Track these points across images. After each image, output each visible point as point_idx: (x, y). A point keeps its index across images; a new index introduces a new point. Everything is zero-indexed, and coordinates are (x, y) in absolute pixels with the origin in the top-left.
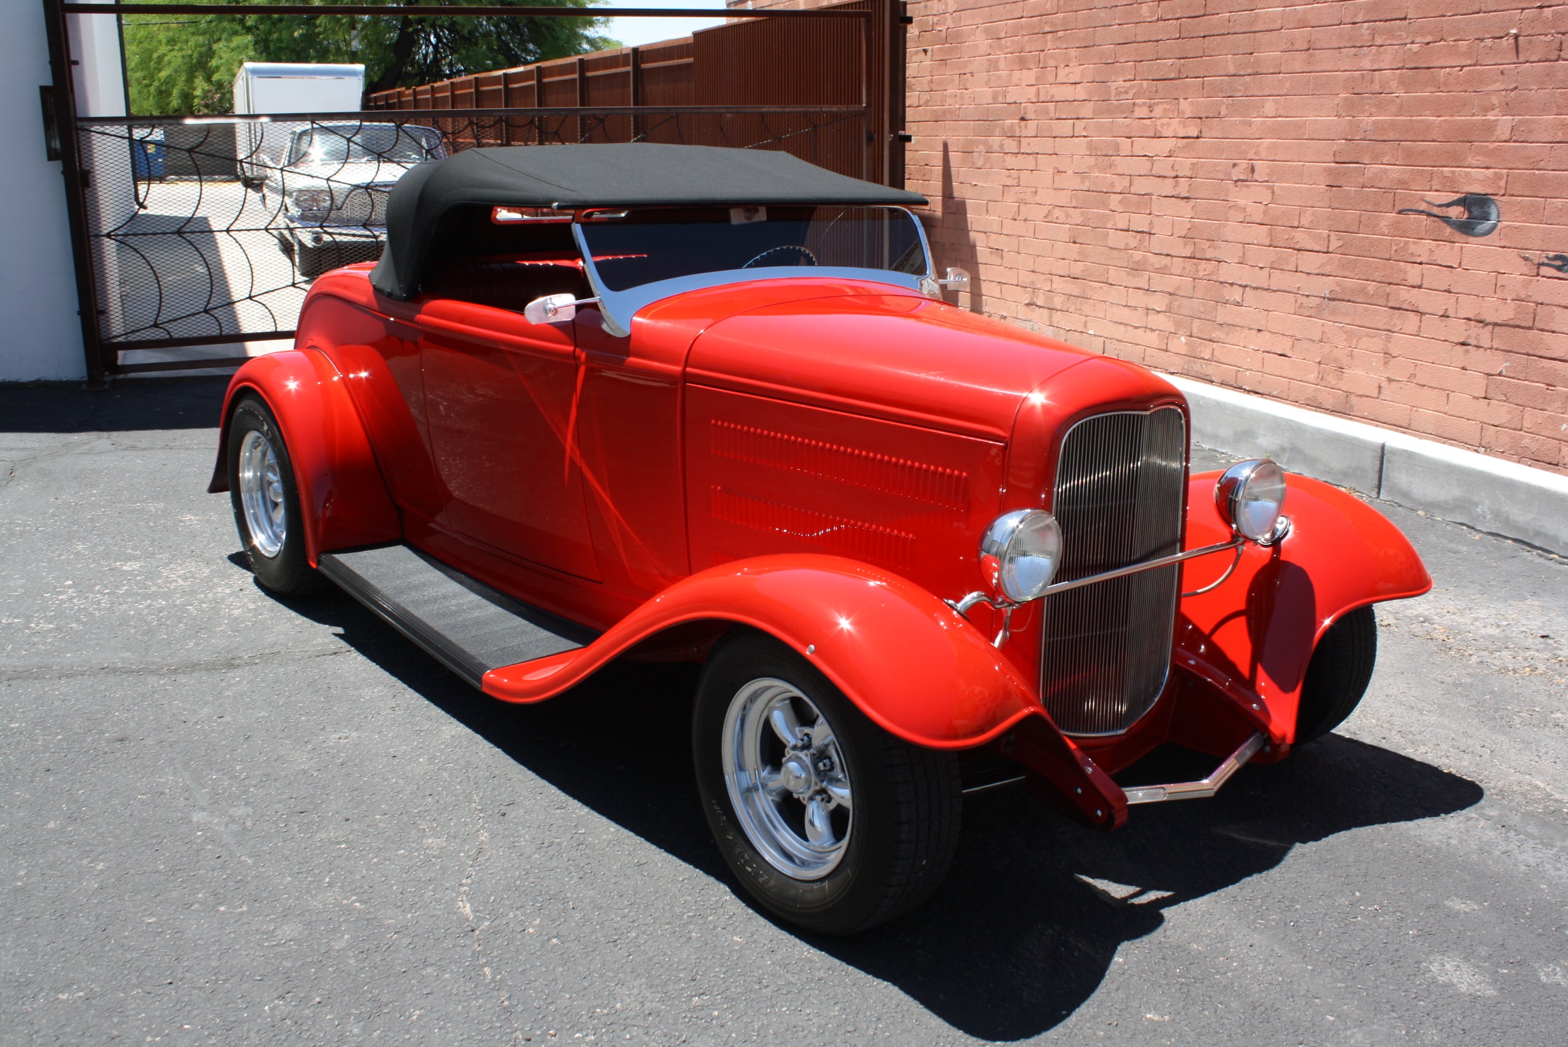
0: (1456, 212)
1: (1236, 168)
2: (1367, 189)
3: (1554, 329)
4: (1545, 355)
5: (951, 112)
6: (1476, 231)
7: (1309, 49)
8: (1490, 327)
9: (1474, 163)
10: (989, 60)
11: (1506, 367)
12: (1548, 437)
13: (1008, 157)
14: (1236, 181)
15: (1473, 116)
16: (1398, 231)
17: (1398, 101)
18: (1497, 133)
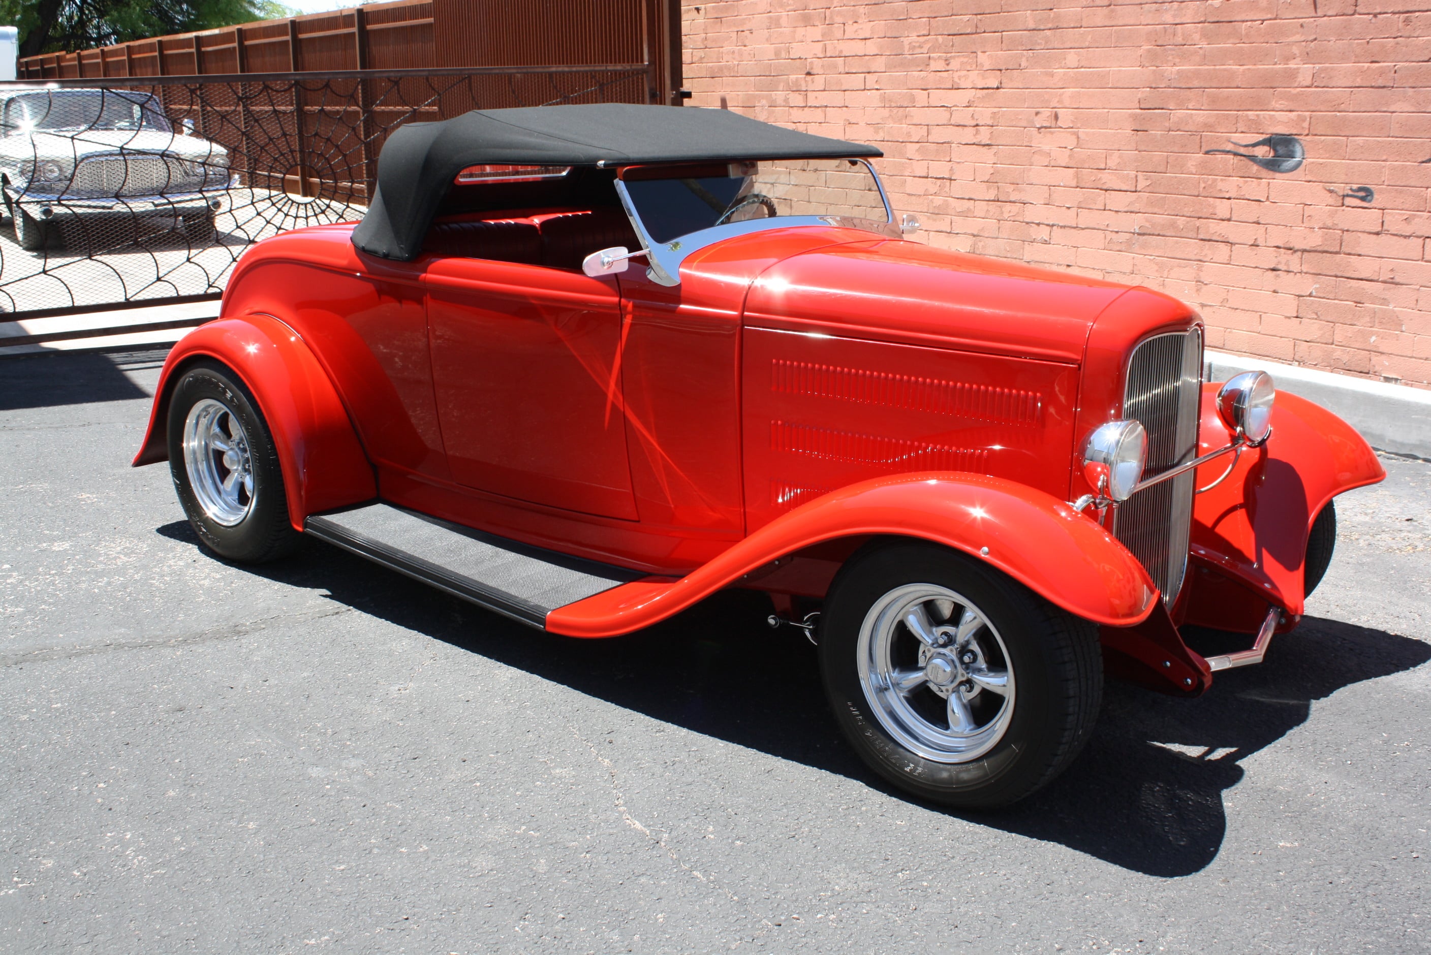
0: (1262, 152)
1: (1039, 116)
2: (1173, 133)
3: (1360, 253)
4: (1353, 276)
5: (729, 68)
6: (1282, 167)
7: (1110, 5)
8: (1299, 253)
9: (1278, 106)
10: (770, 18)
11: (1316, 289)
12: (1358, 349)
13: (792, 111)
14: (1039, 128)
15: (1275, 64)
16: (1205, 169)
17: (1201, 52)
18: (1299, 80)
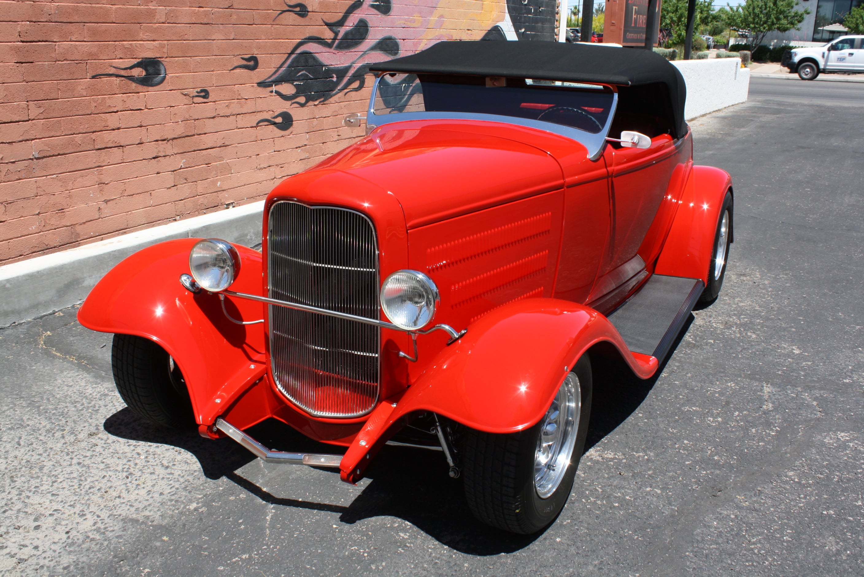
0: (138, 72)
2: (60, 62)
4: (203, 148)
6: (153, 82)
8: (171, 142)
9: (145, 37)
11: (184, 162)
15: (139, 5)
16: (94, 91)
18: (157, 17)
